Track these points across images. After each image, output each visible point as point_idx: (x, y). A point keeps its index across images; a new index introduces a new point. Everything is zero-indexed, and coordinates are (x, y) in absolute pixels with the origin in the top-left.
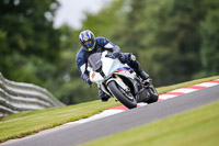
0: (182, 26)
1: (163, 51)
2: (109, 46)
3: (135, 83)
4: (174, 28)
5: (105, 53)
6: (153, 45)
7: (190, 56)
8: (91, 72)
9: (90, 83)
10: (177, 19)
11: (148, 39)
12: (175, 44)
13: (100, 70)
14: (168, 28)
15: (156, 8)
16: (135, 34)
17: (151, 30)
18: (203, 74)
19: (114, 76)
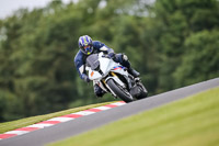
0: (58, 55)
1: (40, 79)
2: (104, 48)
3: (129, 80)
4: (51, 57)
5: (101, 54)
6: (28, 74)
7: (66, 84)
8: (90, 71)
9: (89, 81)
10: (53, 47)
11: (23, 69)
12: (51, 73)
13: (98, 69)
14: (44, 57)
15: (32, 37)
16: (10, 63)
17: (27, 59)
18: (79, 102)
19: (110, 74)
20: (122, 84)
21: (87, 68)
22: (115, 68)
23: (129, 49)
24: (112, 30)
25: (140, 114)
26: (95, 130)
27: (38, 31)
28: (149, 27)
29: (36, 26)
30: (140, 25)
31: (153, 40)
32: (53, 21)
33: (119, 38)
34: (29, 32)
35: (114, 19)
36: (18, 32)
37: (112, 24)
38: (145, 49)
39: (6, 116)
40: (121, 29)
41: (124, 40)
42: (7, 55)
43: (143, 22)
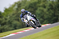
10: (30, 10)
20: (33, 23)
21: (24, 19)
22: (32, 19)
23: (50, 10)
24: (46, 5)
25: (53, 27)
26: (41, 32)
27: (26, 5)
28: (56, 4)
29: (25, 4)
30: (53, 4)
31: (57, 8)
32: (30, 3)
33: (48, 7)
34: (23, 5)
35: (46, 2)
36: (21, 5)
37: (46, 3)
38: (55, 10)
39: (17, 28)
40: (48, 5)
41: (49, 7)
42: (17, 11)
43: (54, 3)
